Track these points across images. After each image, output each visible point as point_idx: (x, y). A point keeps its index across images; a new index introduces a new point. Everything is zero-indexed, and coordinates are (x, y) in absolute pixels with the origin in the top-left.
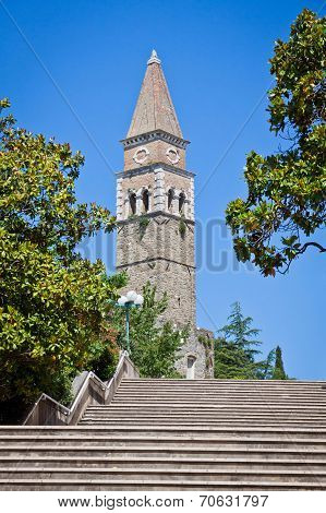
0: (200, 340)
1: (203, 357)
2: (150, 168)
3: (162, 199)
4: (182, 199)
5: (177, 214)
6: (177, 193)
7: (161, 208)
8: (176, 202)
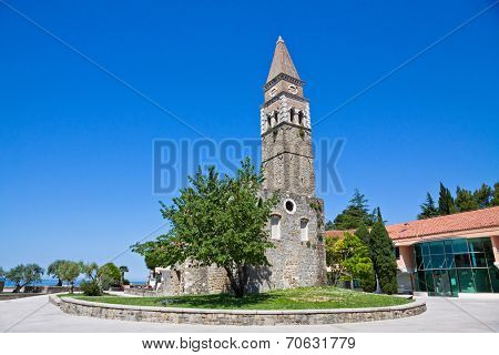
0: (311, 206)
1: (315, 219)
2: (277, 98)
3: (285, 114)
4: (301, 115)
5: (297, 124)
6: (297, 111)
7: (285, 119)
8: (296, 117)
